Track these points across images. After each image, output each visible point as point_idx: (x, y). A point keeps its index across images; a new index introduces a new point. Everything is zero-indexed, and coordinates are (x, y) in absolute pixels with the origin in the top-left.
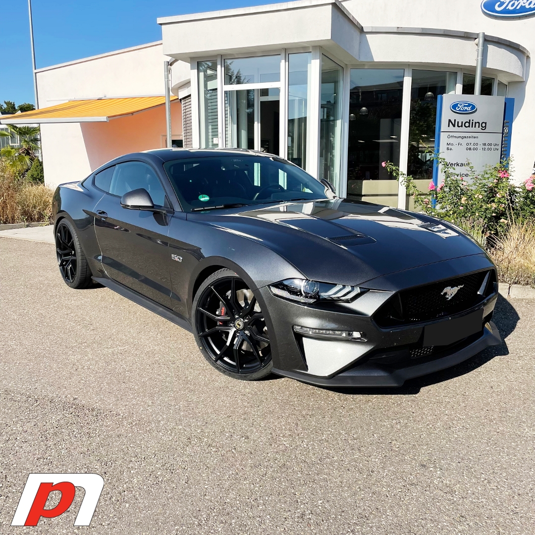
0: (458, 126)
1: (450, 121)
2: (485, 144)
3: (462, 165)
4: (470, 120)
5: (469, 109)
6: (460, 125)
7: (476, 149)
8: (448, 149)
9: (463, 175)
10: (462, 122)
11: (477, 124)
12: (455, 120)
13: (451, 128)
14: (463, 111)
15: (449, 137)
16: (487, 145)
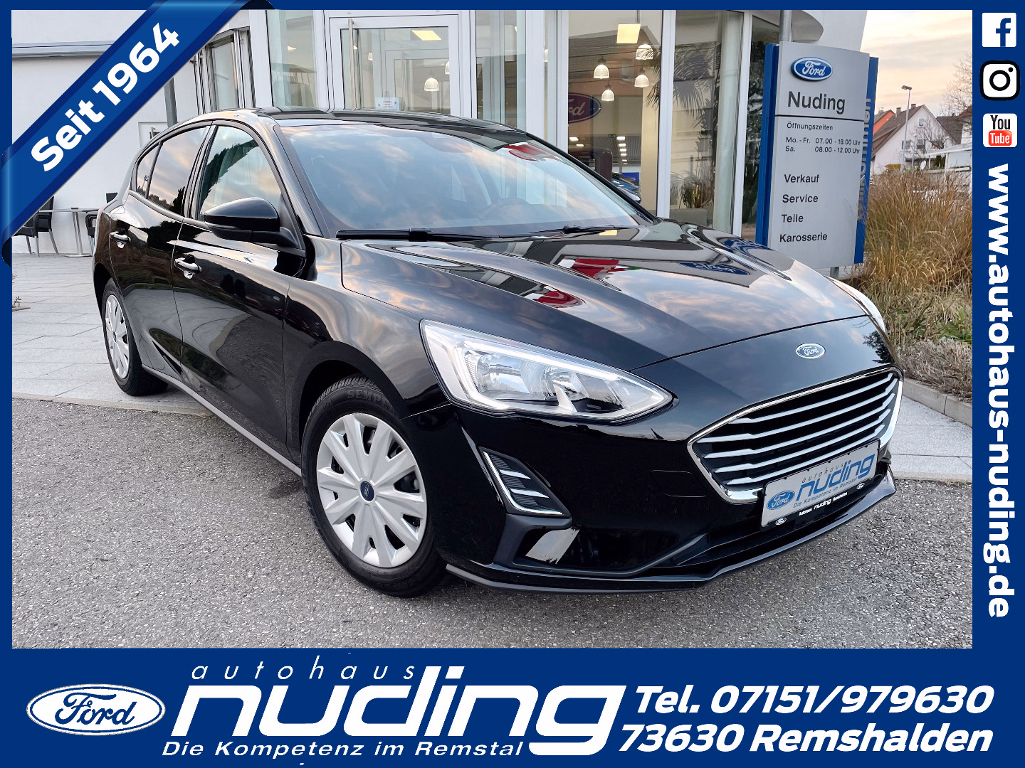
0: (804, 106)
1: (791, 94)
2: (841, 141)
3: (809, 180)
4: (821, 95)
5: (821, 72)
6: (806, 103)
7: (829, 150)
8: (787, 149)
9: (810, 199)
10: (810, 98)
11: (832, 103)
12: (799, 93)
13: (794, 110)
14: (813, 76)
15: (790, 125)
16: (844, 142)
